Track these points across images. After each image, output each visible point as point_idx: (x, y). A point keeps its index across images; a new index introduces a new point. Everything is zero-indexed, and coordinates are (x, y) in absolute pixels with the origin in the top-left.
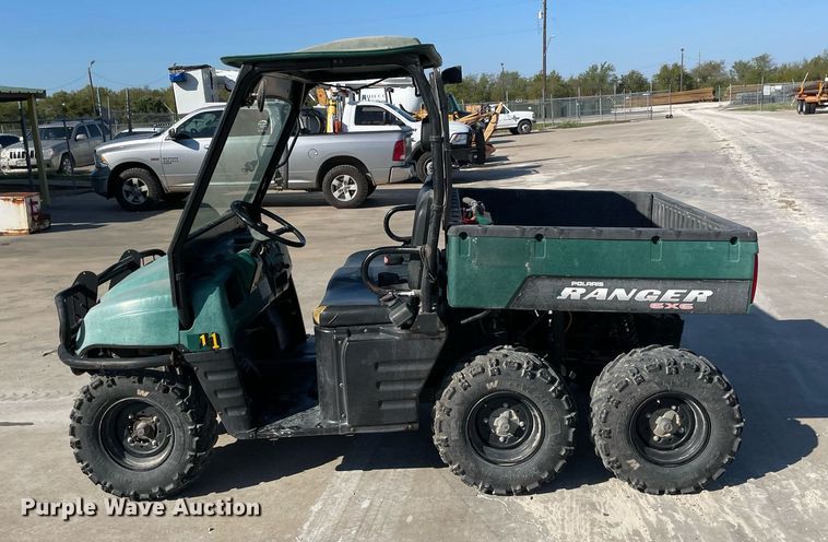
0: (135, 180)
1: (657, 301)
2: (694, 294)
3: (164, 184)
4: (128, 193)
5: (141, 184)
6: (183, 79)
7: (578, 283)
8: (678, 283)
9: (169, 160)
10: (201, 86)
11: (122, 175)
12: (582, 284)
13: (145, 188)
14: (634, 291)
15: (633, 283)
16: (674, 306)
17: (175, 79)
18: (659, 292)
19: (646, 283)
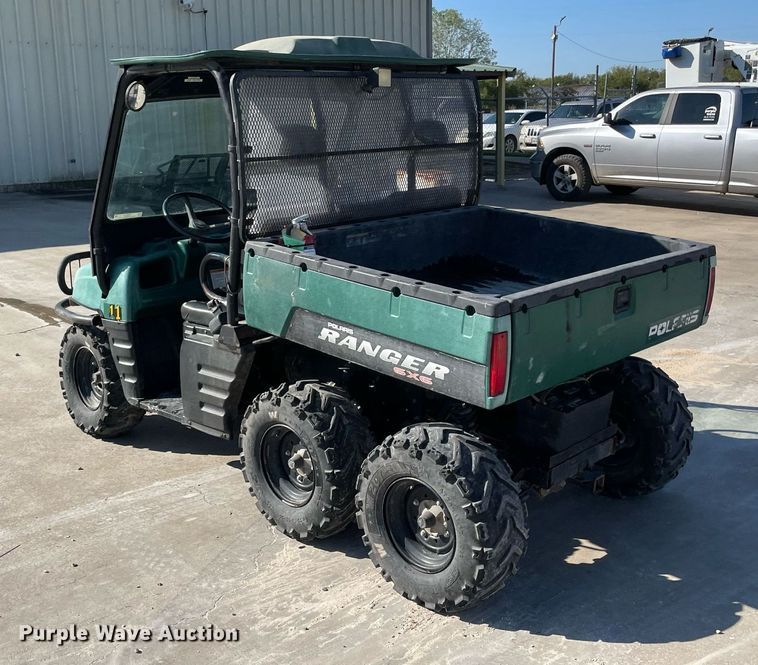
0: (567, 168)
1: (399, 366)
2: (431, 367)
3: (594, 173)
4: (559, 180)
5: (572, 172)
6: (677, 55)
7: (332, 325)
8: (417, 350)
9: (602, 148)
10: (696, 63)
11: (555, 161)
12: (336, 327)
13: (574, 177)
14: (378, 347)
15: (377, 339)
16: (415, 376)
17: (667, 55)
18: (400, 356)
19: (388, 341)
